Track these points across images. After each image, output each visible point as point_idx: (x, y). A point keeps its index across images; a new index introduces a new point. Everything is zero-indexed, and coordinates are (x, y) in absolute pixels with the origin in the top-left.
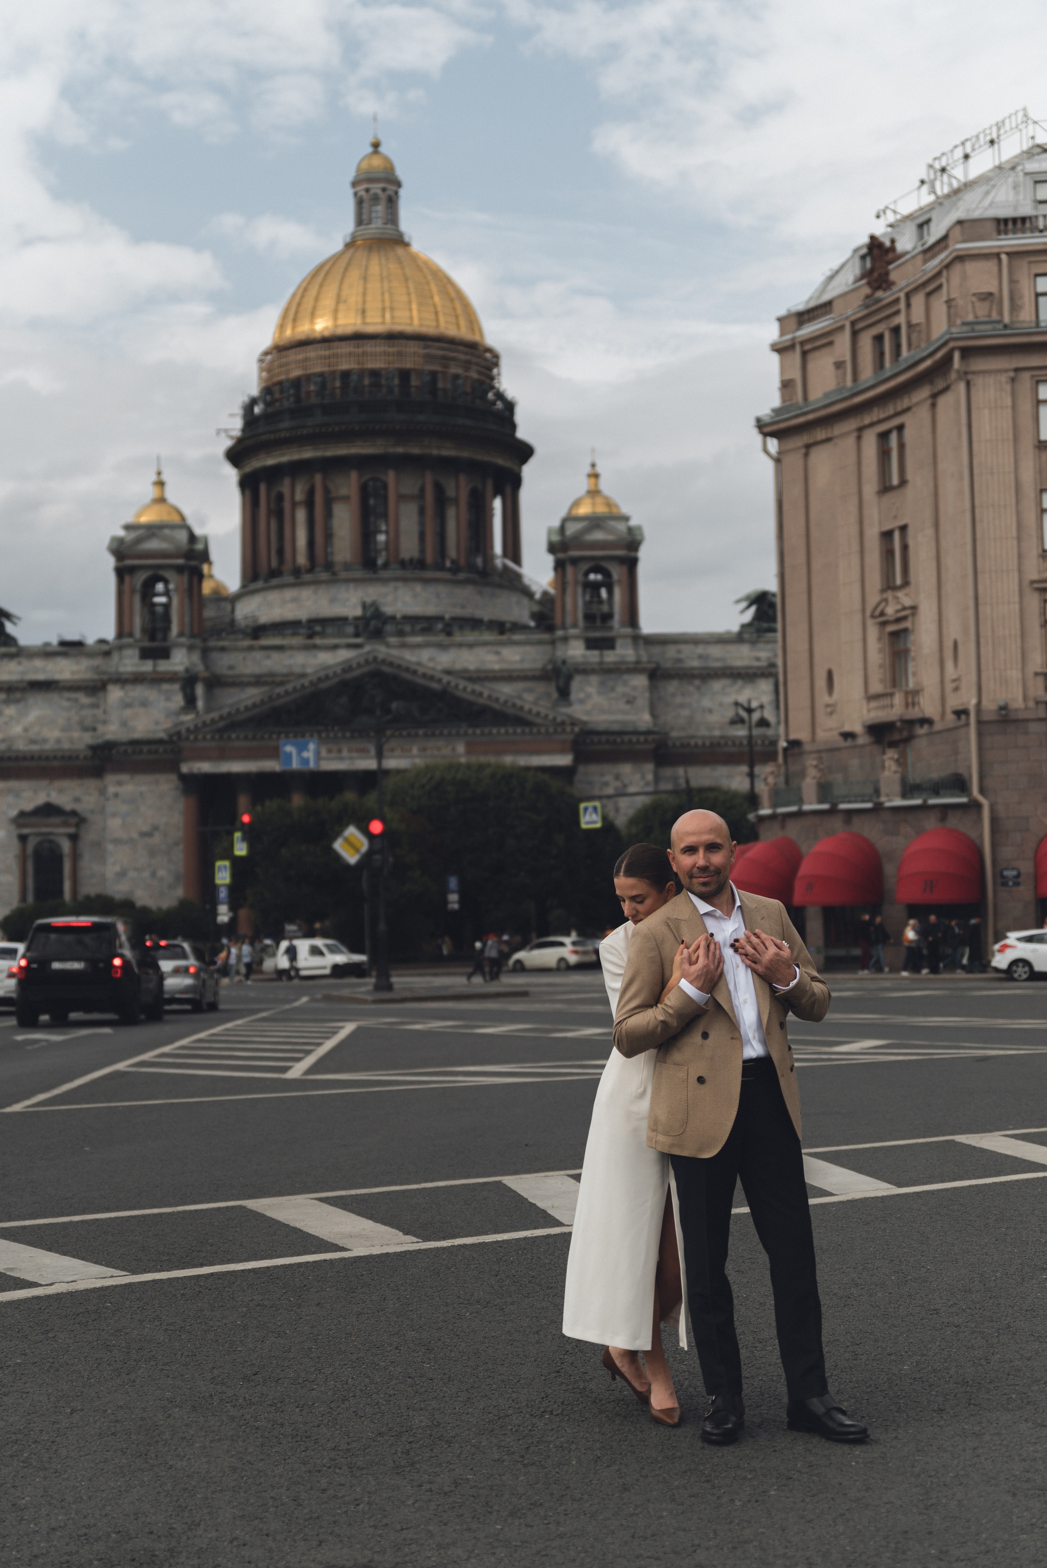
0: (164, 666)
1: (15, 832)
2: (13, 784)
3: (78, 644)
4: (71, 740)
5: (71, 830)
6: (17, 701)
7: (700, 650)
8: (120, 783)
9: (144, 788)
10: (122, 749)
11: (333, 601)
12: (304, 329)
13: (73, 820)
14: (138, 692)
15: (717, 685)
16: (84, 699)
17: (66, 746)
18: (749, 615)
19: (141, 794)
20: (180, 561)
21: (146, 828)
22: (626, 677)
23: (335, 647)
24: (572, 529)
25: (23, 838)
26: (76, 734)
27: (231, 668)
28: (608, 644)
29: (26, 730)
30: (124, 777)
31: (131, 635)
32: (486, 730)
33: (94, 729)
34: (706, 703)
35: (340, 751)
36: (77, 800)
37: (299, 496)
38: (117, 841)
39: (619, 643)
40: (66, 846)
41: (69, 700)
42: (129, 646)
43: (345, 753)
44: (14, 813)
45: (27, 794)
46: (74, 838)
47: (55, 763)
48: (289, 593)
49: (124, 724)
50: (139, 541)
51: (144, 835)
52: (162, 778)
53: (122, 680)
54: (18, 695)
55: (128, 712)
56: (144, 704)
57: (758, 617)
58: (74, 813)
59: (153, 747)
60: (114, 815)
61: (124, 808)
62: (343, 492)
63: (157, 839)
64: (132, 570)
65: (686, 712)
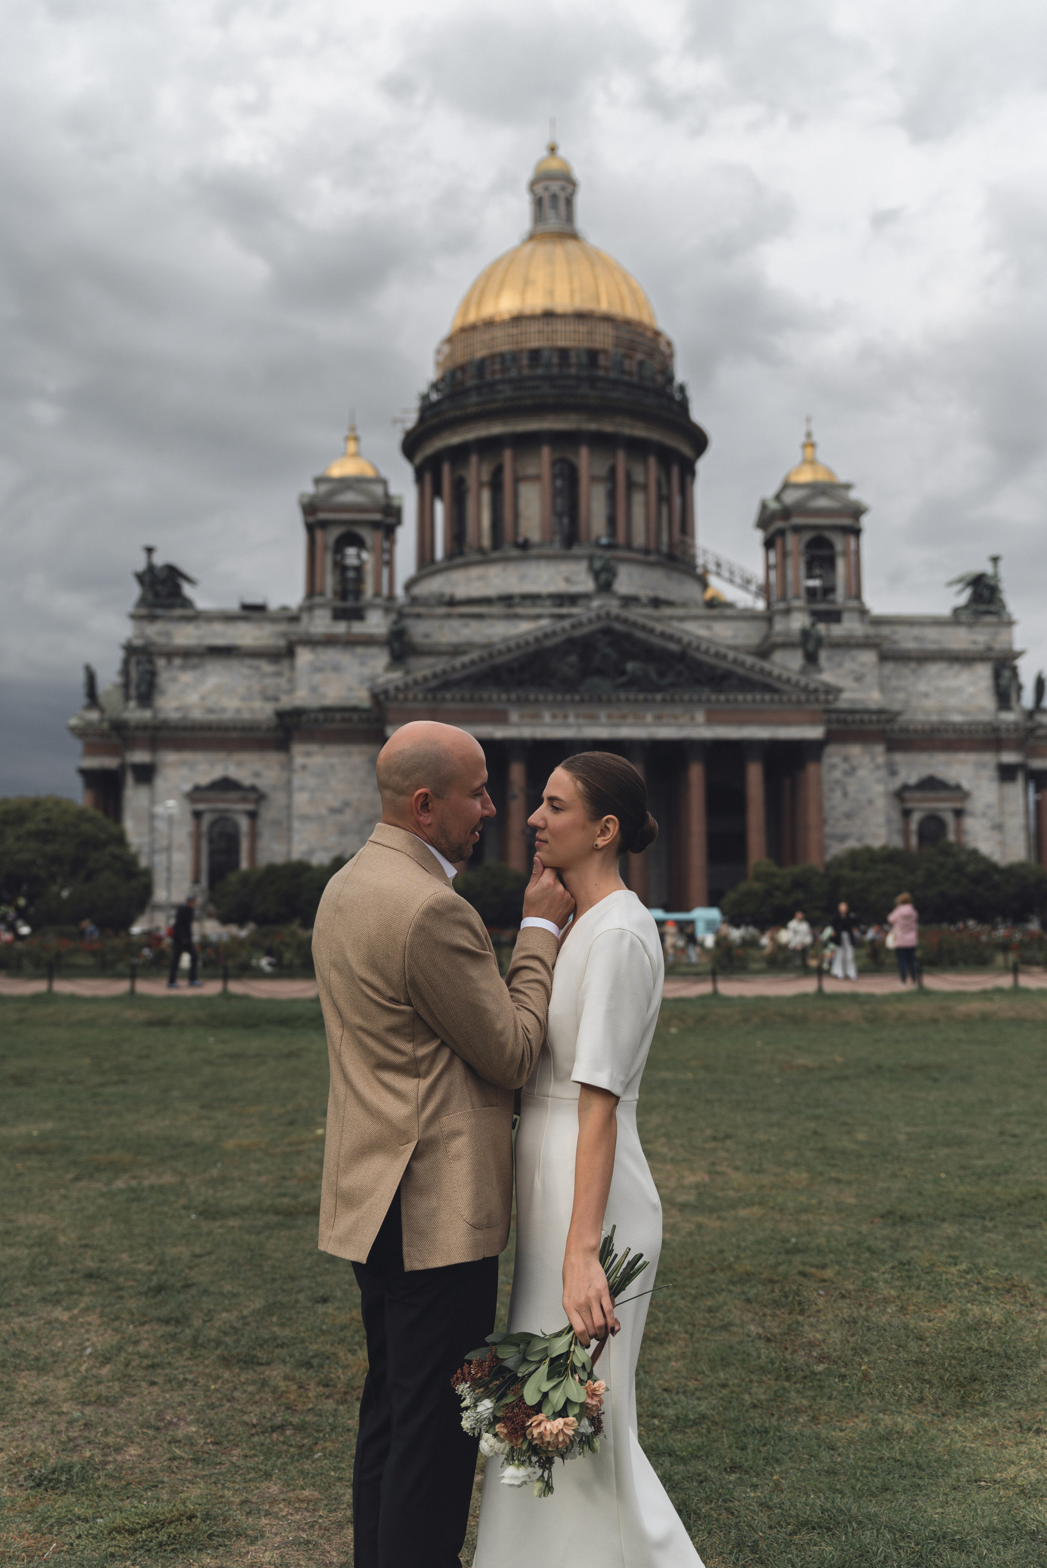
0: (358, 628)
1: (188, 808)
2: (188, 756)
3: (260, 608)
4: (252, 710)
5: (250, 807)
6: (194, 667)
7: (916, 631)
8: (308, 754)
9: (335, 760)
10: (313, 716)
11: (522, 578)
12: (489, 310)
13: (252, 796)
14: (331, 655)
15: (934, 669)
16: (267, 667)
17: (246, 716)
18: (964, 598)
19: (332, 767)
20: (377, 517)
21: (336, 804)
22: (855, 653)
23: (538, 617)
24: (790, 497)
25: (197, 815)
26: (257, 704)
27: (427, 636)
28: (834, 617)
29: (203, 698)
30: (313, 748)
31: (322, 594)
32: (731, 697)
33: (276, 699)
34: (922, 687)
35: (565, 717)
36: (257, 775)
37: (485, 477)
38: (305, 818)
39: (846, 616)
40: (244, 823)
41: (250, 667)
42: (321, 606)
43: (571, 719)
44: (187, 787)
45: (203, 767)
46: (253, 816)
47: (235, 735)
48: (475, 572)
49: (314, 689)
50: (332, 493)
51: (334, 811)
52: (355, 749)
53: (312, 642)
54: (195, 661)
55: (318, 678)
56: (336, 668)
57: (976, 598)
58: (253, 789)
59: (347, 715)
60: (302, 789)
61: (312, 782)
62: (531, 470)
63: (347, 816)
64: (324, 525)
65: (901, 696)
